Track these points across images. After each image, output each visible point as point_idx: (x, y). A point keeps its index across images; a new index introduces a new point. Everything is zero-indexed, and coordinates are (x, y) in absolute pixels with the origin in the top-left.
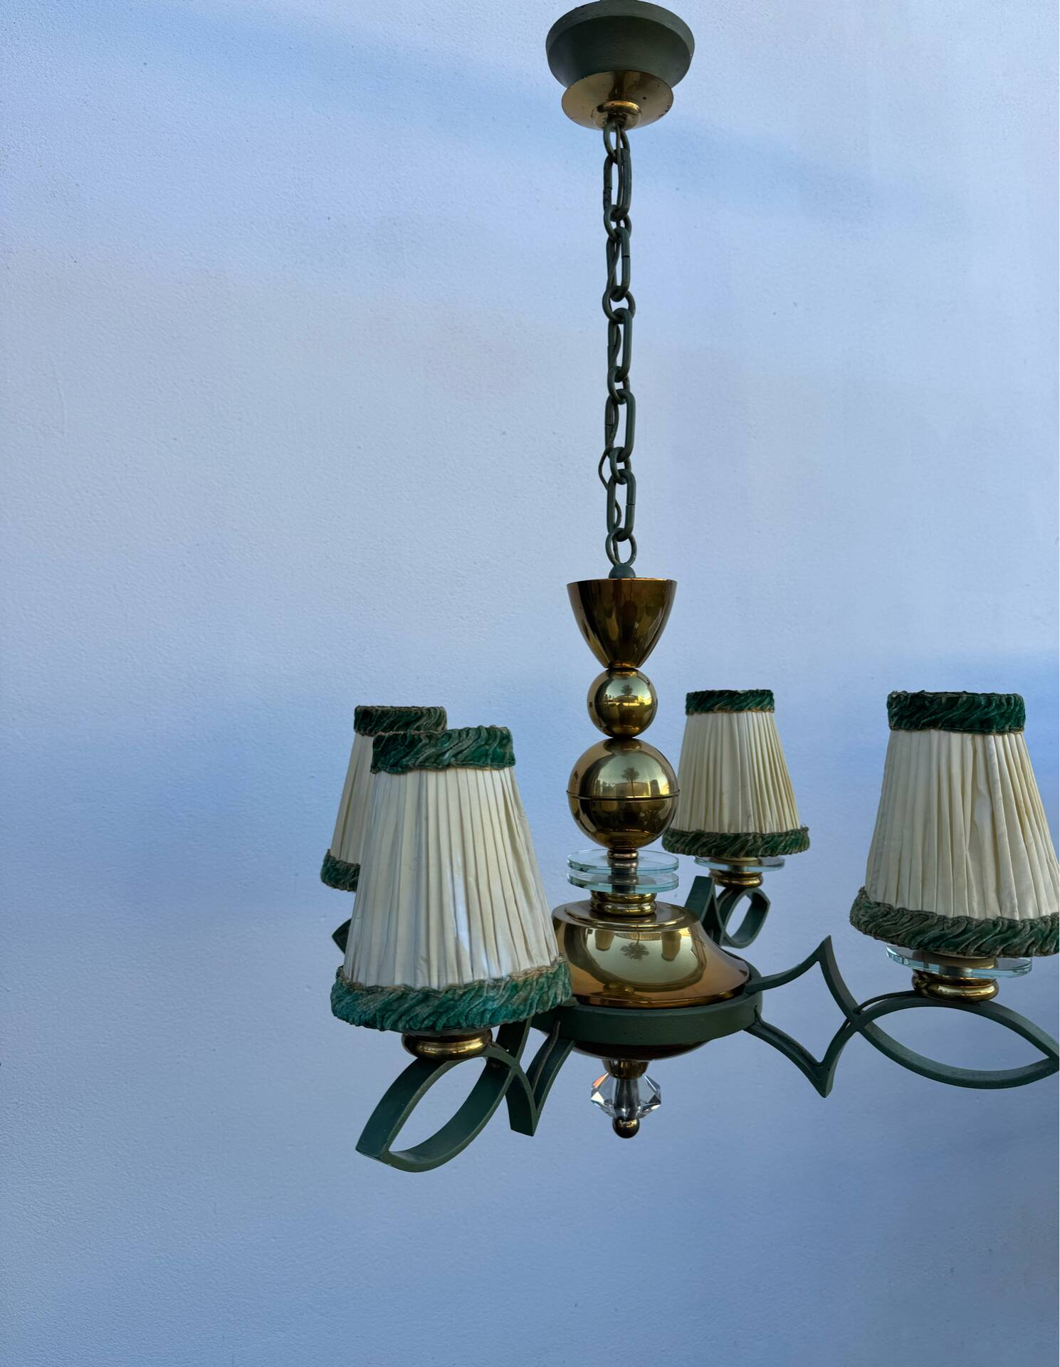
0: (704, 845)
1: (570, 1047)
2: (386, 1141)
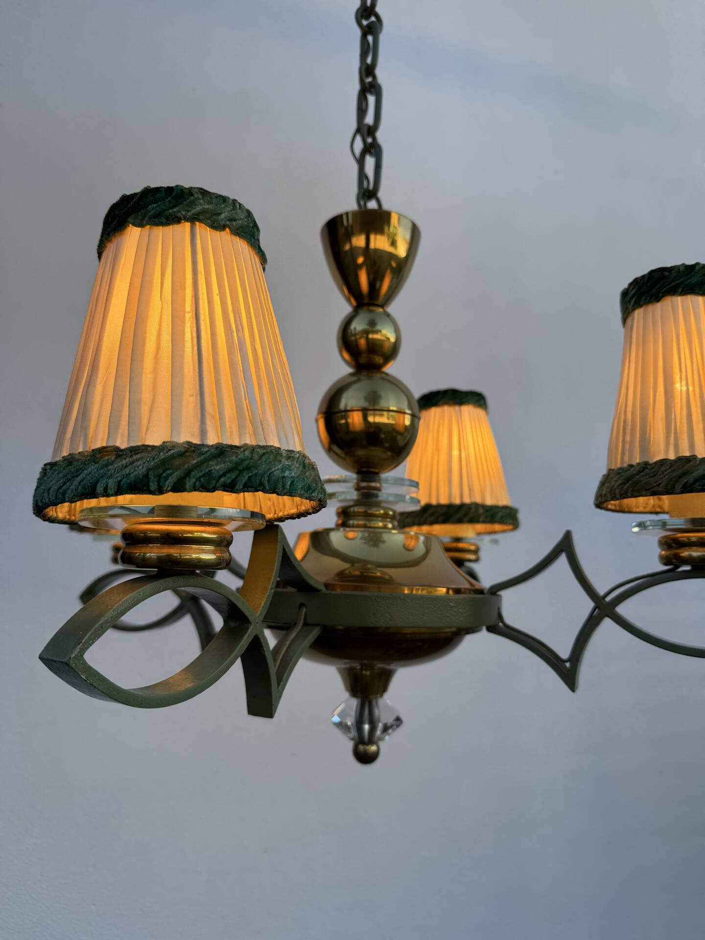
0: (433, 514)
1: (315, 633)
2: (81, 642)
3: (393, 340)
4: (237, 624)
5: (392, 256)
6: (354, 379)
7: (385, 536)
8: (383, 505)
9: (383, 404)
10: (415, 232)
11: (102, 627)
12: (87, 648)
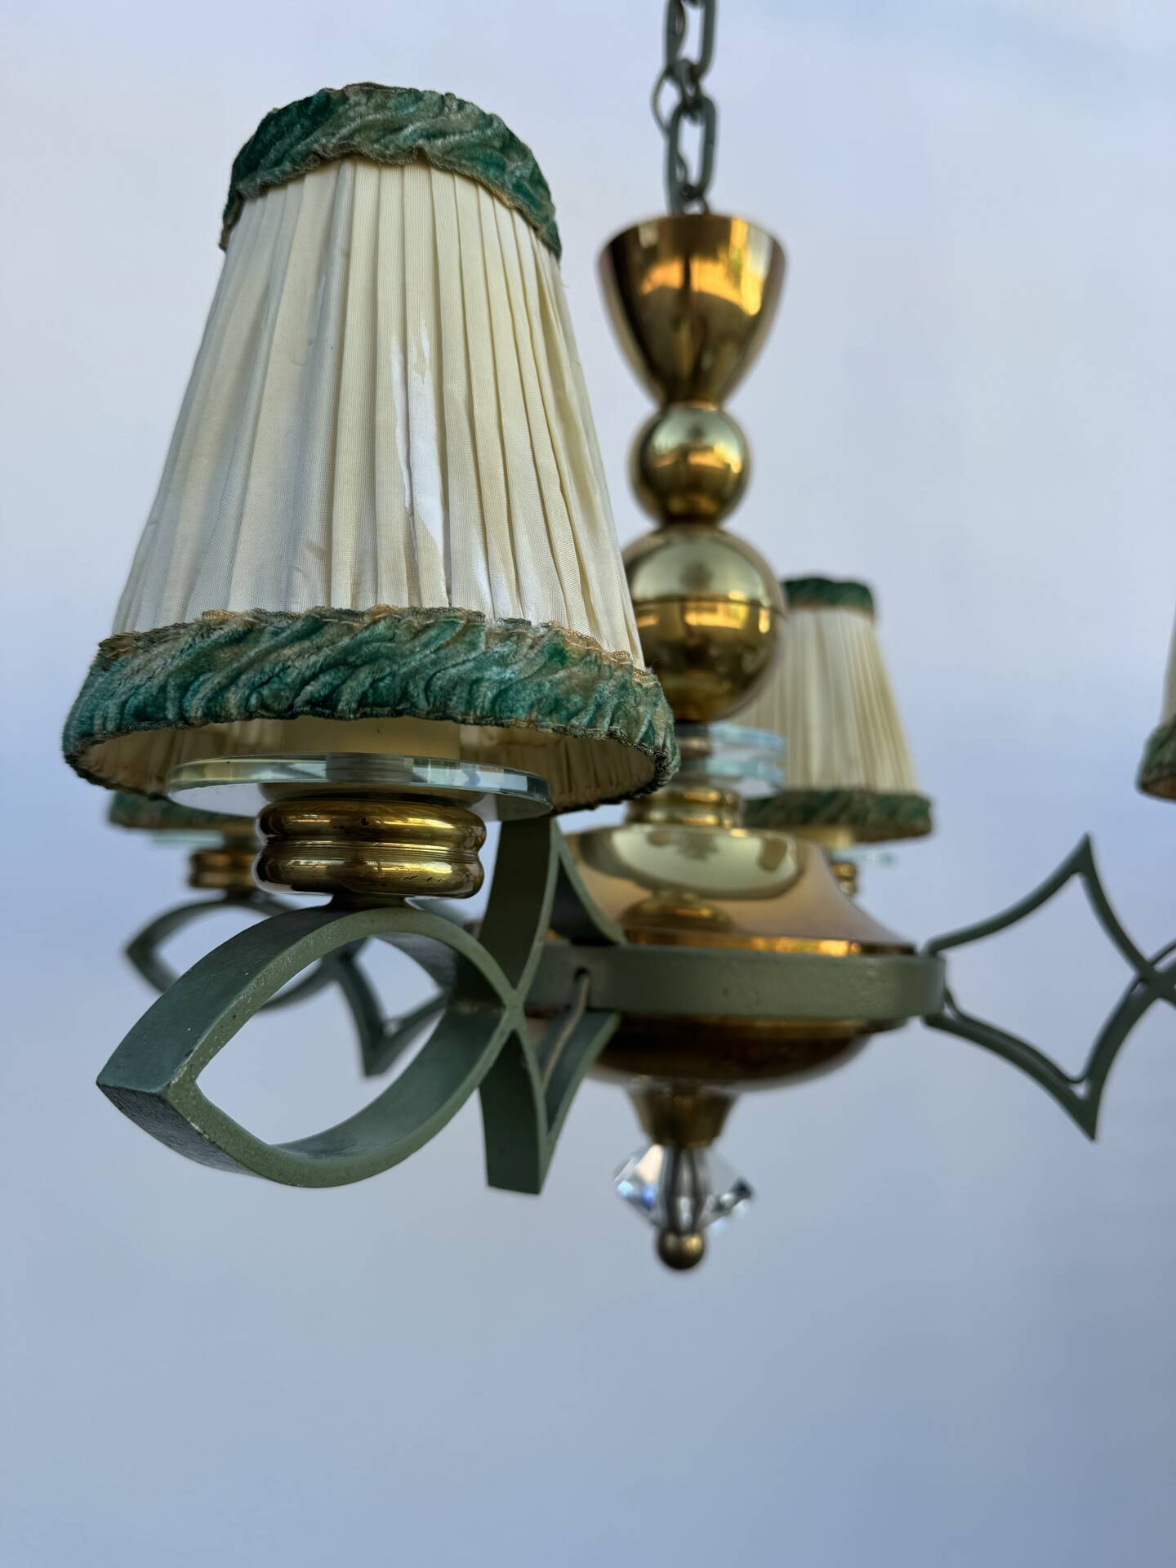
1: (609, 1027)
2: (191, 1051)
3: (736, 468)
4: (476, 1009)
5: (734, 310)
6: (659, 540)
7: (721, 842)
8: (717, 783)
9: (717, 587)
10: (777, 259)
11: (234, 1017)
12: (204, 1064)
